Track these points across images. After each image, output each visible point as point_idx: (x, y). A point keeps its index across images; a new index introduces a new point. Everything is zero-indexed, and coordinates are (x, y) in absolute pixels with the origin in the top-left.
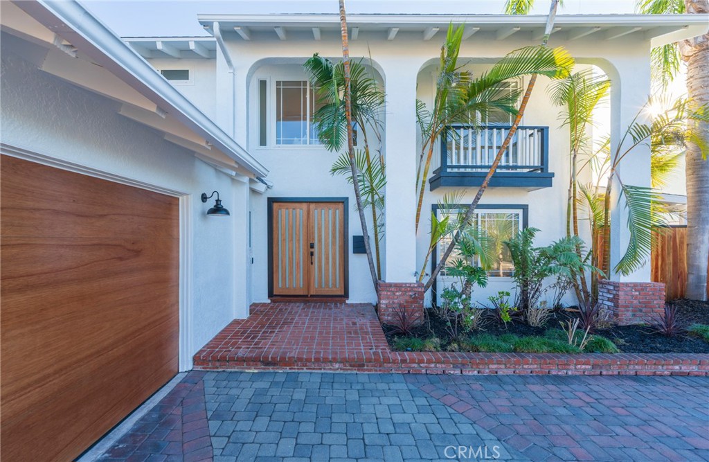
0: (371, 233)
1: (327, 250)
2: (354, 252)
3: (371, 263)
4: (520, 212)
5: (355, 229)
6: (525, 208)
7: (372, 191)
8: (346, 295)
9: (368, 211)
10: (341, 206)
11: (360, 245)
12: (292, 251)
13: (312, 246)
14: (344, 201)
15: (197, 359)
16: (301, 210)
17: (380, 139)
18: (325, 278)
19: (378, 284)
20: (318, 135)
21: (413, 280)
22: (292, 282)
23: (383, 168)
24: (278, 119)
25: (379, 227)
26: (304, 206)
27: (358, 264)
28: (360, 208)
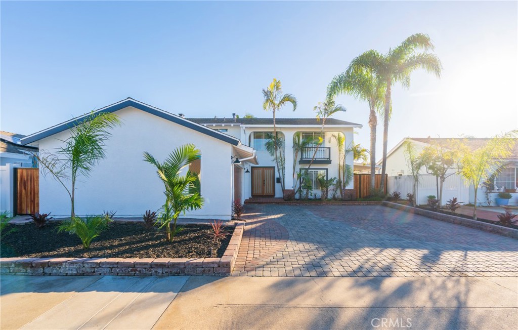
0: (282, 177)
1: (269, 182)
2: (277, 182)
3: (281, 184)
4: (326, 170)
5: (277, 176)
6: (327, 169)
7: (282, 165)
8: (274, 195)
9: (281, 171)
10: (273, 169)
11: (279, 180)
12: (259, 182)
13: (264, 181)
14: (274, 167)
15: (244, 202)
16: (261, 171)
17: (284, 152)
18: (268, 190)
19: (284, 190)
20: (266, 145)
21: (292, 189)
22: (259, 191)
23: (284, 160)
24: (254, 138)
25: (284, 175)
26: (262, 169)
27: (278, 186)
28: (279, 170)
